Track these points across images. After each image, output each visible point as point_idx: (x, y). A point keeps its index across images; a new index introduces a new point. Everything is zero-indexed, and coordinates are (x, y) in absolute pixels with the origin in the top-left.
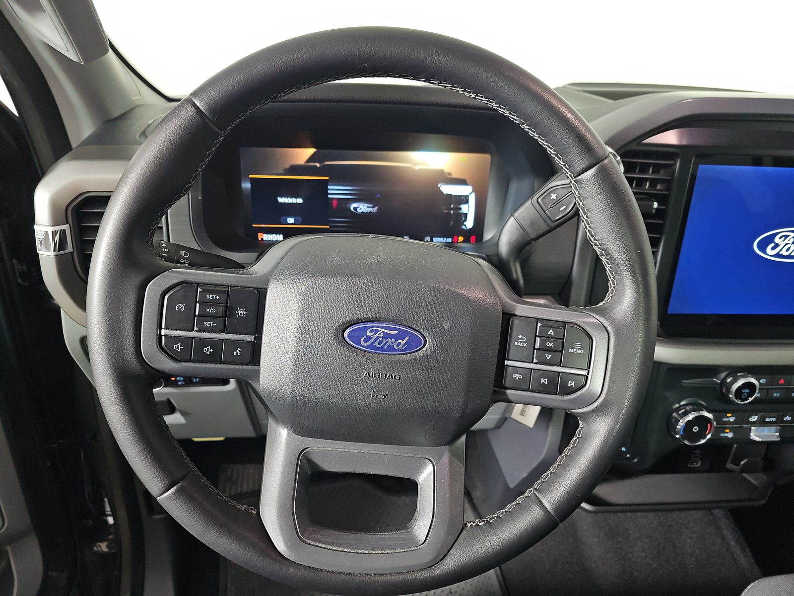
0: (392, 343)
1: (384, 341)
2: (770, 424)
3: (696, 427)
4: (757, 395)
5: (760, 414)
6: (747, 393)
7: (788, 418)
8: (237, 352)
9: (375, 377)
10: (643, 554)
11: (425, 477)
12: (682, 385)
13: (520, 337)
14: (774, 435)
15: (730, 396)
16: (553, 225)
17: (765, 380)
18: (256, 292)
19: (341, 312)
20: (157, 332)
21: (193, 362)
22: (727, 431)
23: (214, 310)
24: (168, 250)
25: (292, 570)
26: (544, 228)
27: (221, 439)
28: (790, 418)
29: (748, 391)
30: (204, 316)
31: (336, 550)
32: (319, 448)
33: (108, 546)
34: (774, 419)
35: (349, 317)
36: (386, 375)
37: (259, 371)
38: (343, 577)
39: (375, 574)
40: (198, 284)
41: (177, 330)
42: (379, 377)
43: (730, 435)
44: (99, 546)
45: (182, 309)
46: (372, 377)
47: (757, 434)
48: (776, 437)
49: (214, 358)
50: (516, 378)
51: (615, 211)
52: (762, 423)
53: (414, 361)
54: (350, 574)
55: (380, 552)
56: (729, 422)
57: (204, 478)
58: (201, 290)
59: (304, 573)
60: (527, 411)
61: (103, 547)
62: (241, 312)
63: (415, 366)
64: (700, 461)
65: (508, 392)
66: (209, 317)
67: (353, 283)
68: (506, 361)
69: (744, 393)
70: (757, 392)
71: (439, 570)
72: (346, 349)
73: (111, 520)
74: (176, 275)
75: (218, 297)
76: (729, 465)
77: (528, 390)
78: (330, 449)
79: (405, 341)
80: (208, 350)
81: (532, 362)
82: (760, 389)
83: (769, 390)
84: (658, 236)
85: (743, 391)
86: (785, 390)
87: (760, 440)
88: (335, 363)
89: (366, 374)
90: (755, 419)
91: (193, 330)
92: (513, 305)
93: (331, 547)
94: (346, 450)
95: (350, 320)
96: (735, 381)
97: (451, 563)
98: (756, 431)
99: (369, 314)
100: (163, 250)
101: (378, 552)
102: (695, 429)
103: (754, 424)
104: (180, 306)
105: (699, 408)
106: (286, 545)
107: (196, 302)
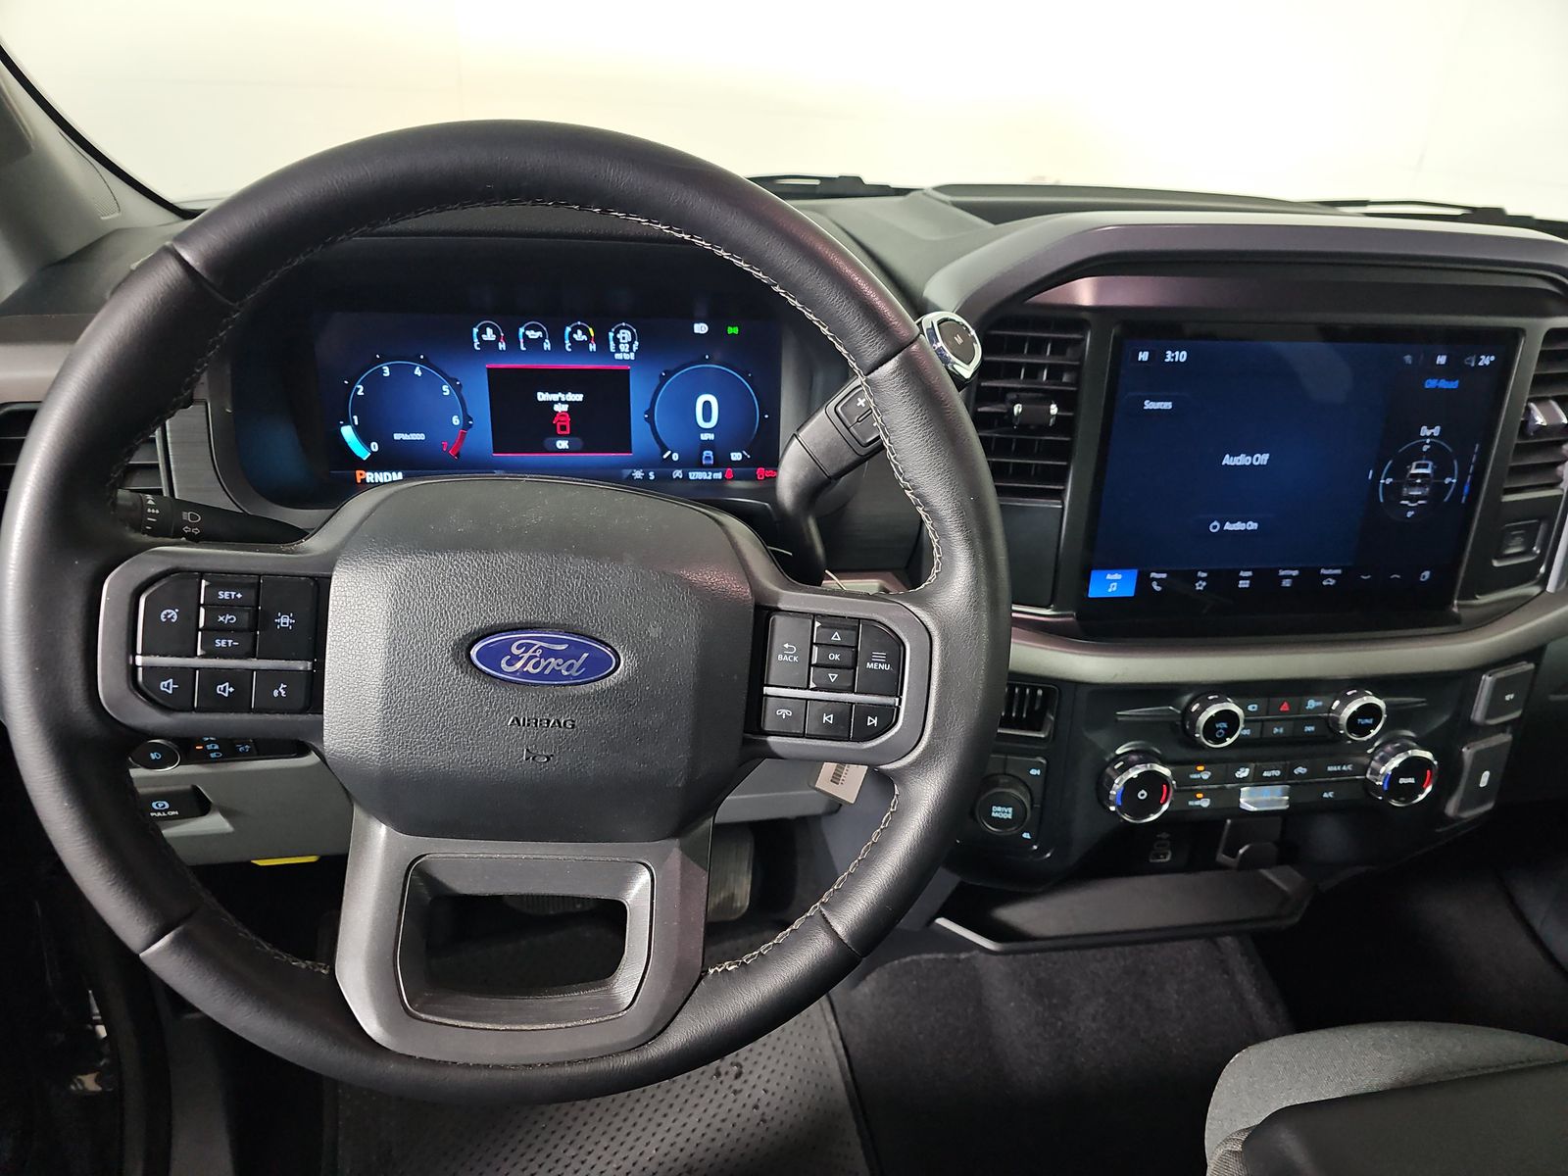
0: (558, 665)
1: (543, 663)
2: (1270, 781)
3: (1143, 792)
4: (1242, 731)
5: (1253, 765)
6: (1224, 729)
7: (1301, 770)
8: (281, 691)
9: (529, 725)
10: (1094, 1026)
11: (637, 893)
12: (1117, 721)
13: (786, 646)
14: (1281, 800)
15: (1197, 735)
16: (863, 451)
17: (1256, 706)
18: (312, 584)
19: (463, 615)
20: (128, 660)
21: (199, 710)
22: (1199, 795)
23: (232, 619)
24: (157, 512)
25: (392, 1067)
26: (849, 457)
27: (313, 859)
28: (1305, 770)
29: (1225, 725)
30: (214, 630)
31: (473, 1028)
32: (445, 855)
33: (97, 1081)
34: (1277, 773)
35: (477, 623)
36: (549, 721)
37: (321, 723)
38: (485, 1074)
39: (543, 1065)
40: (202, 574)
41: (165, 656)
42: (536, 726)
43: (1205, 803)
44: (80, 1081)
45: (172, 617)
46: (524, 725)
47: (1252, 799)
48: (1284, 802)
49: (237, 703)
50: (782, 715)
51: (930, 432)
52: (1257, 780)
53: (601, 694)
54: (498, 1067)
55: (553, 1026)
56: (1201, 781)
57: (230, 916)
58: (207, 583)
59: (416, 1071)
60: (844, 774)
61: (90, 1082)
62: (285, 621)
63: (601, 703)
64: (1170, 852)
65: (771, 739)
66: (224, 631)
67: (484, 564)
68: (765, 688)
69: (1219, 728)
70: (1242, 725)
71: (656, 1050)
72: (474, 678)
73: (102, 1031)
74: (160, 558)
75: (239, 596)
76: (1222, 857)
77: (803, 736)
78: (466, 856)
79: (581, 661)
80: (225, 689)
81: (808, 688)
82: (1245, 721)
83: (1265, 723)
84: (1065, 463)
85: (1217, 726)
86: (1292, 722)
87: (1256, 809)
88: (456, 703)
89: (513, 721)
90: (1245, 774)
91: (195, 655)
92: (777, 593)
93: (464, 1024)
94: (495, 856)
95: (480, 629)
96: (1203, 709)
97: (677, 1038)
98: (1250, 794)
99: (518, 618)
100: (149, 510)
101: (548, 1026)
102: (1142, 795)
103: (1244, 781)
104: (168, 614)
105: (1147, 757)
106: (382, 1023)
107: (200, 605)
